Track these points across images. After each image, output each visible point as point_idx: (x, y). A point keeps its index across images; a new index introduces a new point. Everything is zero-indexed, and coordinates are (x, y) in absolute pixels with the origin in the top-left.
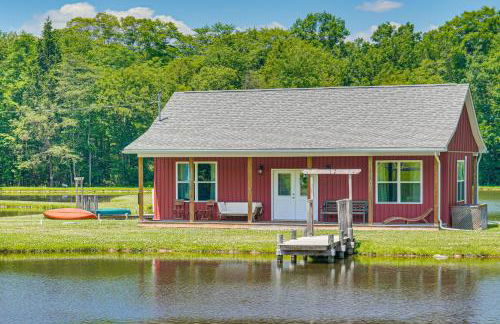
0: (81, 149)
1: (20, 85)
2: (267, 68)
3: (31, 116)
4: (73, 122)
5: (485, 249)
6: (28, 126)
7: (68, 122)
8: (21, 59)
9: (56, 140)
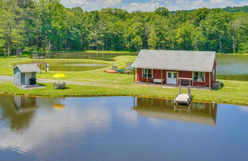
0: (105, 42)
1: (90, 26)
2: (150, 22)
3: (92, 34)
4: (103, 35)
5: (225, 100)
6: (92, 36)
7: (102, 35)
8: (89, 20)
9: (99, 39)
